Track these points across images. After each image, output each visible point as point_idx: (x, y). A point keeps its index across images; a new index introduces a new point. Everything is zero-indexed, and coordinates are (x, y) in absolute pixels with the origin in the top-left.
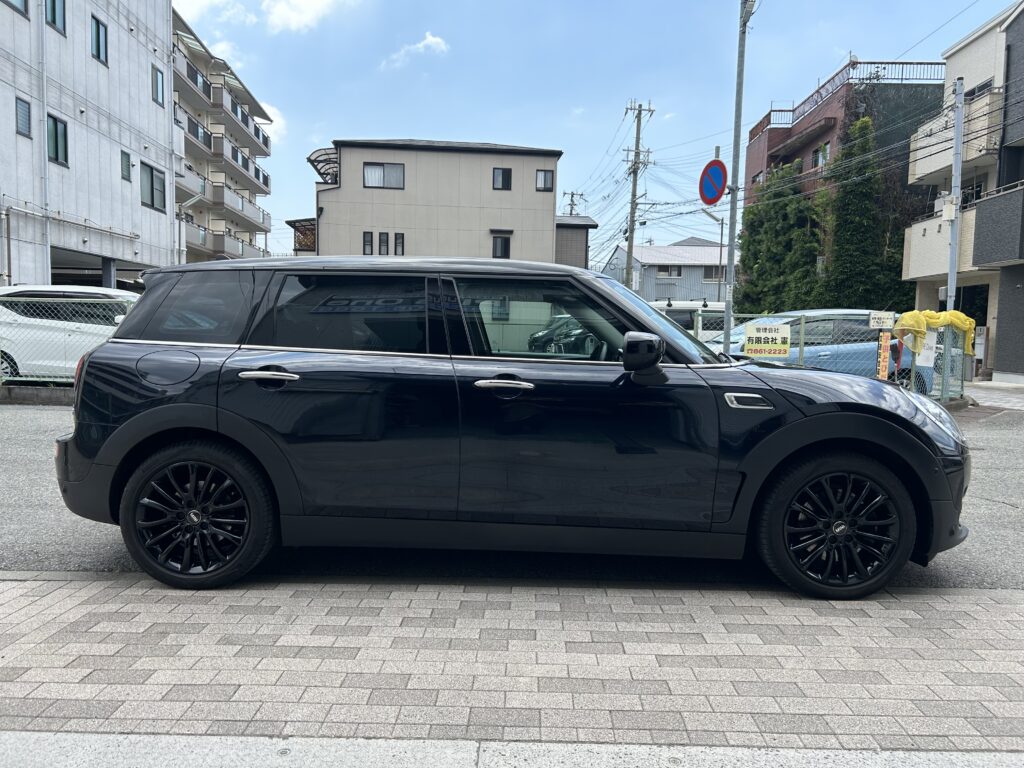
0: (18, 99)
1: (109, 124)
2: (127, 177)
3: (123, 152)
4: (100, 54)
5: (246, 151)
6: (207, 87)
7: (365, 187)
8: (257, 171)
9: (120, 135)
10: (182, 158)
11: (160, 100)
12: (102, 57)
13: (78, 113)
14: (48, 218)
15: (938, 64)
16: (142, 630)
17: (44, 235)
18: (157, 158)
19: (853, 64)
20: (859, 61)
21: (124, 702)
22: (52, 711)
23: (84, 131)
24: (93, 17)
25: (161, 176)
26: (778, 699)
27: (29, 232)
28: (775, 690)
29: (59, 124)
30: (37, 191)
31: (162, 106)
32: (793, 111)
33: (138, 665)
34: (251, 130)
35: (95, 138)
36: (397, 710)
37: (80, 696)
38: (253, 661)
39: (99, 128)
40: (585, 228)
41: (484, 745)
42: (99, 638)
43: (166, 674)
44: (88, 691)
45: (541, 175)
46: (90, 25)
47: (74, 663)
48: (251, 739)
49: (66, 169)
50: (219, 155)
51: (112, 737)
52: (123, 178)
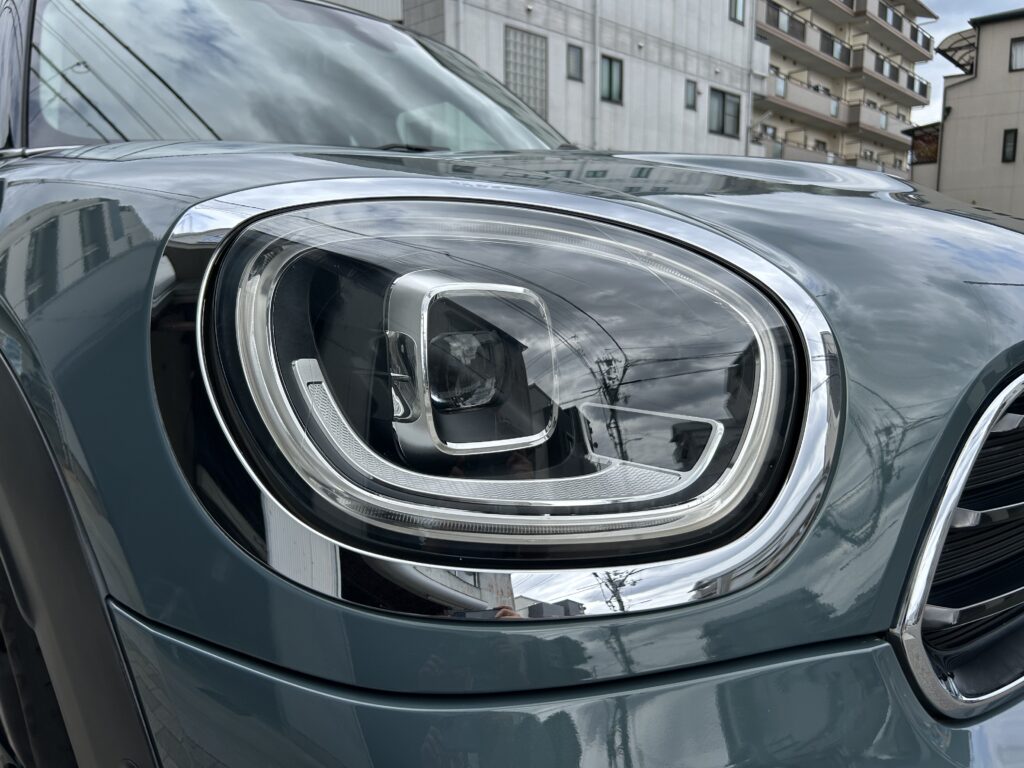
1: (673, 53)
2: (692, 106)
3: (688, 81)
5: (897, 60)
7: (1011, 70)
8: (911, 81)
9: (685, 64)
11: (739, 17)
13: (636, 48)
18: (731, 81)
23: (643, 67)
25: (736, 100)
29: (614, 62)
30: (587, 132)
31: (742, 23)
34: (906, 34)
35: (654, 71)
39: (660, 59)
49: (618, 108)
50: (859, 69)
52: (687, 108)
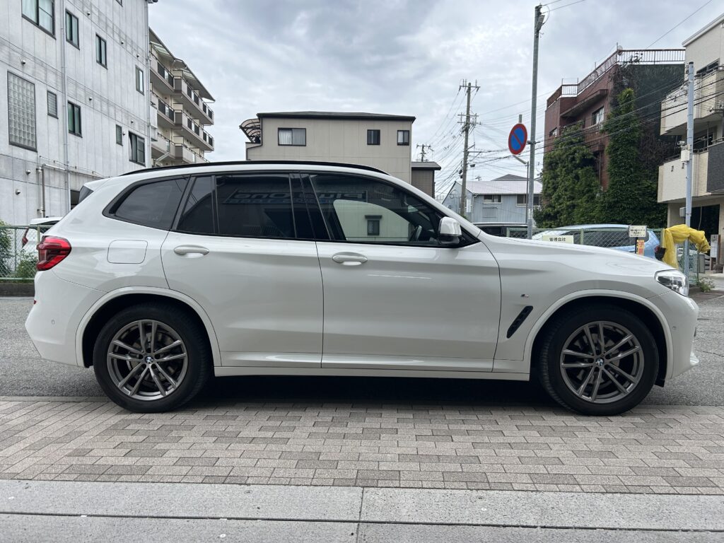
0: (48, 92)
1: (108, 106)
2: (120, 142)
3: (117, 126)
4: (102, 61)
5: (197, 122)
6: (171, 79)
7: (279, 145)
8: (205, 135)
9: (115, 115)
10: (155, 129)
11: (141, 90)
12: (103, 62)
13: (88, 100)
14: (69, 171)
15: (680, 50)
16: (156, 429)
17: (66, 182)
18: (139, 129)
19: (620, 52)
20: (624, 49)
21: (152, 466)
22: (111, 471)
23: (92, 113)
24: (97, 35)
25: (142, 141)
26: (547, 466)
27: (57, 180)
28: (545, 461)
29: (75, 108)
30: (62, 153)
31: (143, 93)
32: (578, 85)
33: (157, 447)
34: (201, 107)
35: (99, 116)
36: (313, 470)
37: (126, 463)
38: (225, 446)
39: (101, 110)
40: (432, 169)
41: (366, 489)
42: (132, 433)
43: (174, 452)
44: (129, 461)
45: (401, 134)
46: (96, 40)
47: (119, 446)
48: (228, 485)
49: (79, 138)
50: (179, 125)
51: (147, 484)
52: (117, 143)
